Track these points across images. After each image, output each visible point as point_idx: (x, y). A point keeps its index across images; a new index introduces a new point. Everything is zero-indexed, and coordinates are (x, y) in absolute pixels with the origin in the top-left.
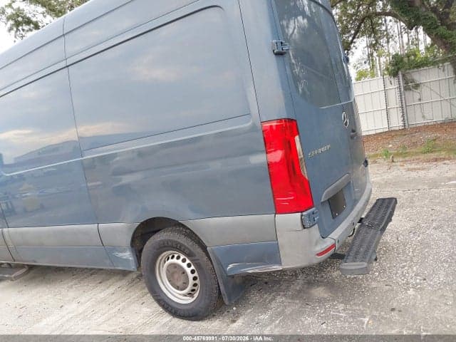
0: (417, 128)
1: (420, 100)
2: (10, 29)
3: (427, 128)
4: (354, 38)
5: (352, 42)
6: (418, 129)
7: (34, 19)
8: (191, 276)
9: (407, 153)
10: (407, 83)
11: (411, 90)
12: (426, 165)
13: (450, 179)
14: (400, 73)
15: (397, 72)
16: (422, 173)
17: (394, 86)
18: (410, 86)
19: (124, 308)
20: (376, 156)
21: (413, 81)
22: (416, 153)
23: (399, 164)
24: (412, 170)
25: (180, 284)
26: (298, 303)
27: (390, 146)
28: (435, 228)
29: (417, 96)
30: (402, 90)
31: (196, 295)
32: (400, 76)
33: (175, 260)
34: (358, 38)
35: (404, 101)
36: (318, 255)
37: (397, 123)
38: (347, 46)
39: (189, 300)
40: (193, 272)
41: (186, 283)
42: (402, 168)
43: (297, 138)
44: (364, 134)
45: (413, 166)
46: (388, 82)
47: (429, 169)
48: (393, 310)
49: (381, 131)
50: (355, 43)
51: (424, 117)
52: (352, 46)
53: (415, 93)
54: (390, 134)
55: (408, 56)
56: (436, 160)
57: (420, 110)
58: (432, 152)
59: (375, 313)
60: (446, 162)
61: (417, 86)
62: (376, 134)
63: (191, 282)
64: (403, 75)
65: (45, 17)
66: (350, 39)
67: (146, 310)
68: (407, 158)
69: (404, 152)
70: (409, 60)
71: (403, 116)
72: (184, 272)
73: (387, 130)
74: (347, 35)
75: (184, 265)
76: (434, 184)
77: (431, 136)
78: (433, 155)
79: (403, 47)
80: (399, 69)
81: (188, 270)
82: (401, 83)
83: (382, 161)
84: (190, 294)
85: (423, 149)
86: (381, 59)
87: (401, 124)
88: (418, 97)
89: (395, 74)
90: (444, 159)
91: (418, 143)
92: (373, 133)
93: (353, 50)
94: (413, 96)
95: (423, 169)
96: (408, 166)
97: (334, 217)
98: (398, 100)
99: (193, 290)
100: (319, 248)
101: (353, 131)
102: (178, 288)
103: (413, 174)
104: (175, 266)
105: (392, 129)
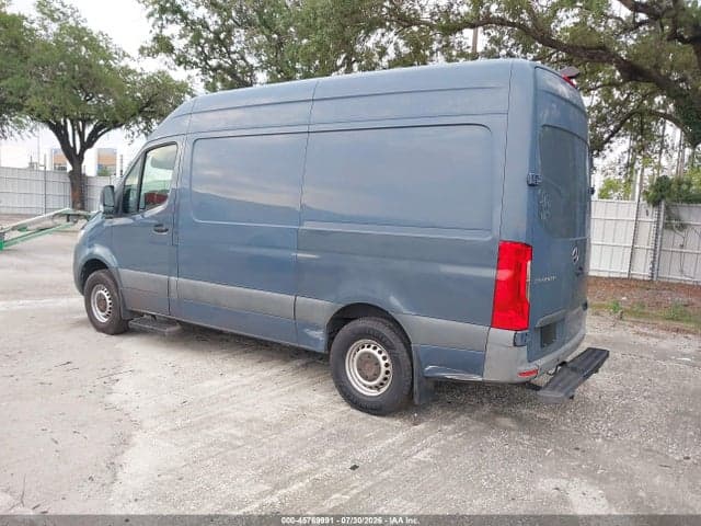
0: (668, 284)
1: (682, 246)
2: (151, 15)
3: (682, 287)
4: (612, 136)
5: (608, 140)
6: (670, 286)
7: (184, 9)
8: (384, 369)
9: (644, 313)
10: (669, 219)
11: (672, 229)
12: (661, 333)
13: (684, 355)
14: (663, 203)
15: (660, 201)
16: (653, 341)
17: (650, 219)
18: (672, 223)
19: (294, 390)
20: (600, 306)
21: (678, 219)
22: (656, 317)
23: (627, 323)
24: (641, 334)
25: (370, 374)
26: (482, 426)
27: (624, 298)
28: (645, 398)
29: (679, 240)
30: (661, 227)
31: (383, 390)
32: (663, 206)
33: (370, 350)
34: (618, 136)
35: (659, 243)
36: (520, 374)
37: (642, 270)
38: (598, 146)
39: (374, 393)
40: (387, 365)
41: (376, 376)
42: (630, 329)
43: (529, 263)
44: (591, 274)
45: (645, 330)
46: (643, 211)
47: (663, 338)
48: (577, 449)
49: (618, 276)
50: (611, 142)
51: (682, 271)
52: (607, 145)
53: (677, 237)
54: (628, 283)
55: (680, 183)
56: (677, 330)
57: (678, 260)
58: (678, 320)
59: (558, 448)
60: (690, 336)
61: (683, 227)
62: (610, 278)
63: (382, 375)
64: (667, 208)
65: (197, 7)
66: (606, 136)
67: (318, 396)
68: (642, 320)
69: (641, 310)
70: (679, 189)
71: (653, 263)
72: (378, 364)
73: (626, 276)
74: (603, 130)
75: (380, 357)
76: (664, 356)
77: (682, 299)
78: (677, 325)
79: (683, 160)
80: (663, 197)
81: (383, 363)
82: (662, 216)
83: (606, 315)
84: (377, 388)
85: (666, 313)
86: (646, 170)
87: (648, 273)
88: (681, 242)
89: (655, 203)
90: (688, 332)
91: (663, 305)
92: (606, 275)
93: (606, 152)
94: (674, 239)
95: (657, 337)
96: (638, 328)
97: (542, 346)
98: (652, 240)
99: (382, 384)
100: (523, 368)
101: (581, 269)
102: (366, 378)
103: (642, 340)
104: (370, 355)
105: (634, 277)
